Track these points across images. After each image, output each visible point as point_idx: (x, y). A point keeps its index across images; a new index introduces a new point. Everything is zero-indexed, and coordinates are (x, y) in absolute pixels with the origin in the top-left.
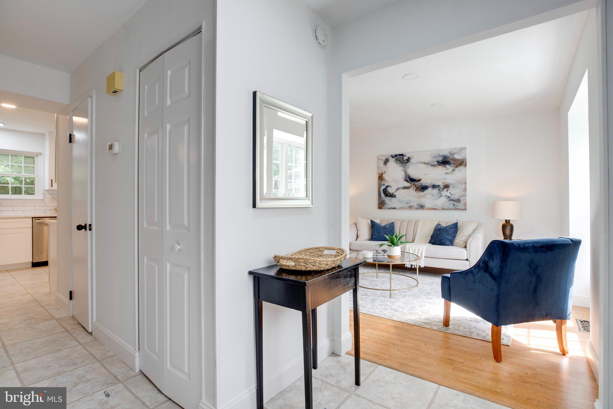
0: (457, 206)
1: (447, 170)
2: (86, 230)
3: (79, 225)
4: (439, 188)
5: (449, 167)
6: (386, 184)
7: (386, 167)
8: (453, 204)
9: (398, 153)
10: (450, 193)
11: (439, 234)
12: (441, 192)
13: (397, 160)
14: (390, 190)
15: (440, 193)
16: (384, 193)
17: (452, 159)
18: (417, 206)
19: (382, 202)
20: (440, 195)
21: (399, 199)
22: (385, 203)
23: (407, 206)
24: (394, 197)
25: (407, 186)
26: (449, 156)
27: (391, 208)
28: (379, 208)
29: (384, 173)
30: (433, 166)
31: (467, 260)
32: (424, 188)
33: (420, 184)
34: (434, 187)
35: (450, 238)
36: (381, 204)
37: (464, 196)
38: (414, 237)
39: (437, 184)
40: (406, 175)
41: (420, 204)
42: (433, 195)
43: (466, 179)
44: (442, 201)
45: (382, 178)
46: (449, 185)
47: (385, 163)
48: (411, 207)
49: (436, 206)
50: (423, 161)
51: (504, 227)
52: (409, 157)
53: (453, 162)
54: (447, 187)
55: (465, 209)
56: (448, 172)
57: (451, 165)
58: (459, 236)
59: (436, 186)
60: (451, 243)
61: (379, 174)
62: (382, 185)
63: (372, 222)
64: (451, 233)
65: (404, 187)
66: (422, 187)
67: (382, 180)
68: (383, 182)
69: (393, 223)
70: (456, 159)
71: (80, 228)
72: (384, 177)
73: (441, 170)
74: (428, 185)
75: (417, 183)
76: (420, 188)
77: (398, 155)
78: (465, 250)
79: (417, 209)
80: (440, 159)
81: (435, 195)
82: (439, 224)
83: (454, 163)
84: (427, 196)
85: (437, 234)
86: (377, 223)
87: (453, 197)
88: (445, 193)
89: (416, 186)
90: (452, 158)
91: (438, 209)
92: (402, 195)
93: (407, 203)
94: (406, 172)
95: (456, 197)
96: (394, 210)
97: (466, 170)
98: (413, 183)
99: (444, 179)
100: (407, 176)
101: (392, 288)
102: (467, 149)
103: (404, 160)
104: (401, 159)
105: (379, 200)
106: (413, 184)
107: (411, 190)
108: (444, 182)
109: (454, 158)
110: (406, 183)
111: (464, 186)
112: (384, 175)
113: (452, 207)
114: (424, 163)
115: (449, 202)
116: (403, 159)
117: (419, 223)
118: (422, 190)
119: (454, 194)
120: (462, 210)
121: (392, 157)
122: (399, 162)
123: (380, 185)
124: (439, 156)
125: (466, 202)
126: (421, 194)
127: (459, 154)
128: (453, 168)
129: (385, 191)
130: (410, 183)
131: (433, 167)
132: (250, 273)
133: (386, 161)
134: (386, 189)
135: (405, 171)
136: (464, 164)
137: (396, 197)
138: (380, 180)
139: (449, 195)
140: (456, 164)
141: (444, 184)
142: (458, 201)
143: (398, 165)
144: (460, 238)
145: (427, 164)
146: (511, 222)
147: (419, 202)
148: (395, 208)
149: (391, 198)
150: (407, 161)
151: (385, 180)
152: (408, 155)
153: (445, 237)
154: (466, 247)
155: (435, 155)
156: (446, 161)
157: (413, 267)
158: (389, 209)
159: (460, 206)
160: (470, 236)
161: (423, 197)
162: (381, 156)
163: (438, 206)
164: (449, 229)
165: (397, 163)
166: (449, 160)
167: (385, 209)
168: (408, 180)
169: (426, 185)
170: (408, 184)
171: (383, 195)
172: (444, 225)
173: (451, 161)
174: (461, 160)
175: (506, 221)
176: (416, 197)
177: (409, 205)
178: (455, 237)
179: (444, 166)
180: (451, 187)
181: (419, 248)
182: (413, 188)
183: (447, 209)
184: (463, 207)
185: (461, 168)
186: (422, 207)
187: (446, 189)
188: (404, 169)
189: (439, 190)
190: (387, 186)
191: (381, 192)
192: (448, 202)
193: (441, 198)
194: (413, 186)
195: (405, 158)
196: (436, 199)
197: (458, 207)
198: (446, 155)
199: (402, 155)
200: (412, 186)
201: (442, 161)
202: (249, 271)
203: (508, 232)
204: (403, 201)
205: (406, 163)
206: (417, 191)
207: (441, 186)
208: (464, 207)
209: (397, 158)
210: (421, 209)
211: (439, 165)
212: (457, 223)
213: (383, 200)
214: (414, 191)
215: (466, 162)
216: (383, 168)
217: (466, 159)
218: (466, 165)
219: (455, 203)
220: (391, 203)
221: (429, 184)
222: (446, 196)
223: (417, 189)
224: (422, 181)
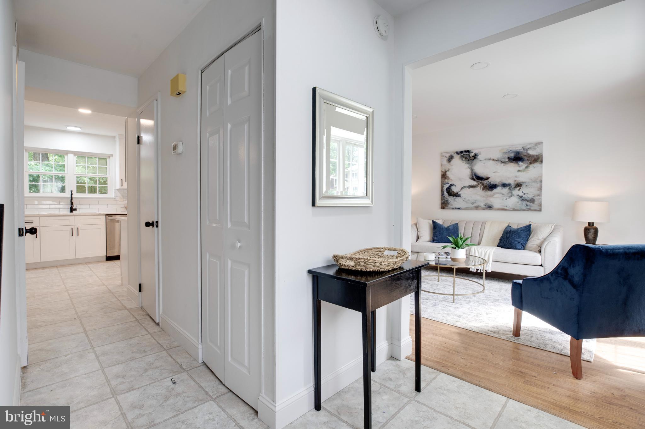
0: (531, 206)
1: (519, 167)
2: (153, 227)
3: (147, 222)
4: (510, 187)
5: (522, 163)
6: (450, 183)
7: (451, 165)
8: (526, 204)
9: (463, 149)
10: (522, 192)
11: (509, 237)
12: (513, 192)
13: (462, 157)
14: (455, 189)
15: (511, 193)
16: (447, 192)
17: (525, 156)
18: (484, 207)
19: (445, 202)
20: (510, 194)
21: (464, 199)
22: (448, 203)
23: (473, 206)
24: (459, 196)
25: (473, 185)
26: (522, 152)
27: (456, 208)
28: (441, 208)
29: (448, 171)
30: (503, 162)
31: (541, 265)
32: (492, 187)
33: (488, 183)
34: (504, 185)
35: (521, 241)
36: (443, 204)
37: (539, 195)
38: (480, 239)
39: (507, 183)
40: (472, 173)
41: (488, 205)
42: (503, 194)
43: (541, 177)
44: (513, 201)
45: (445, 176)
46: (521, 184)
47: (449, 160)
48: (477, 207)
49: (507, 206)
50: (492, 158)
51: (586, 231)
52: (477, 153)
53: (526, 158)
54: (519, 185)
55: (540, 210)
56: (520, 169)
57: (524, 162)
58: (533, 239)
59: (507, 184)
60: (523, 247)
61: (442, 171)
62: (445, 184)
63: (434, 222)
64: (523, 236)
65: (470, 186)
66: (491, 186)
67: (446, 179)
68: (446, 181)
69: (457, 224)
70: (531, 155)
71: (148, 224)
72: (448, 175)
73: (512, 168)
74: (497, 183)
75: (485, 182)
76: (488, 187)
77: (464, 152)
78: (540, 255)
79: (484, 209)
80: (512, 155)
81: (505, 195)
82: (509, 226)
83: (527, 160)
84: (496, 196)
85: (506, 236)
86: (439, 224)
87: (526, 197)
88: (516, 192)
89: (483, 185)
90: (525, 154)
91: (509, 210)
92: (467, 194)
93: (473, 203)
94: (472, 170)
95: (530, 196)
96: (458, 210)
97: (542, 167)
98: (481, 181)
99: (516, 177)
100: (474, 174)
101: (455, 293)
102: (544, 144)
103: (471, 157)
104: (467, 156)
105: (442, 200)
106: (481, 183)
107: (478, 188)
108: (515, 181)
109: (529, 154)
110: (472, 181)
111: (538, 185)
112: (448, 173)
113: (524, 208)
114: (493, 160)
115: (522, 202)
116: (470, 155)
117: (486, 226)
118: (490, 189)
119: (528, 194)
120: (536, 210)
121: (457, 153)
122: (465, 159)
123: (443, 184)
124: (511, 152)
125: (541, 202)
126: (490, 193)
127: (534, 149)
128: (526, 165)
129: (449, 190)
130: (477, 182)
131: (503, 164)
132: (309, 272)
133: (450, 158)
134: (450, 188)
135: (472, 168)
136: (540, 160)
137: (461, 197)
138: (443, 179)
139: (521, 194)
140: (530, 160)
141: (516, 183)
142: (532, 201)
143: (464, 162)
144: (533, 242)
145: (496, 161)
146: (595, 225)
147: (486, 202)
148: (459, 208)
149: (455, 197)
150: (473, 158)
151: (449, 179)
152: (475, 152)
153: (516, 240)
154: (540, 252)
155: (506, 151)
156: (519, 157)
157: (479, 271)
158: (453, 209)
159: (534, 206)
160: (545, 239)
161: (492, 196)
162: (445, 153)
163: (508, 207)
164: (521, 231)
165: (463, 160)
166: (522, 156)
167: (448, 209)
168: (475, 178)
169: (495, 183)
170: (474, 183)
171: (446, 194)
172: (515, 227)
173: (524, 157)
174: (537, 155)
175: (589, 223)
176: (484, 197)
177: (475, 205)
178: (527, 240)
179: (516, 163)
180: (524, 186)
181: (485, 252)
182: (480, 187)
183: (518, 210)
184: (537, 208)
185: (536, 165)
186: (490, 207)
187: (518, 188)
188: (470, 166)
189: (510, 189)
190: (451, 185)
191: (444, 191)
192: (520, 202)
193: (512, 198)
194: (480, 185)
195: (472, 155)
196: (506, 199)
197: (532, 208)
198: (519, 151)
199: (468, 151)
201: (514, 157)
202: (308, 270)
203: (591, 236)
204: (469, 200)
205: (473, 160)
206: (485, 190)
207: (512, 184)
208: (540, 207)
209: (462, 155)
210: (489, 210)
211: (511, 162)
212: (530, 225)
213: (446, 200)
214: (481, 190)
215: (542, 158)
216: (447, 166)
217: (542, 155)
218: (542, 162)
219: (528, 203)
220: (455, 202)
221: (499, 183)
222: (518, 195)
223: (484, 188)
224: (490, 179)
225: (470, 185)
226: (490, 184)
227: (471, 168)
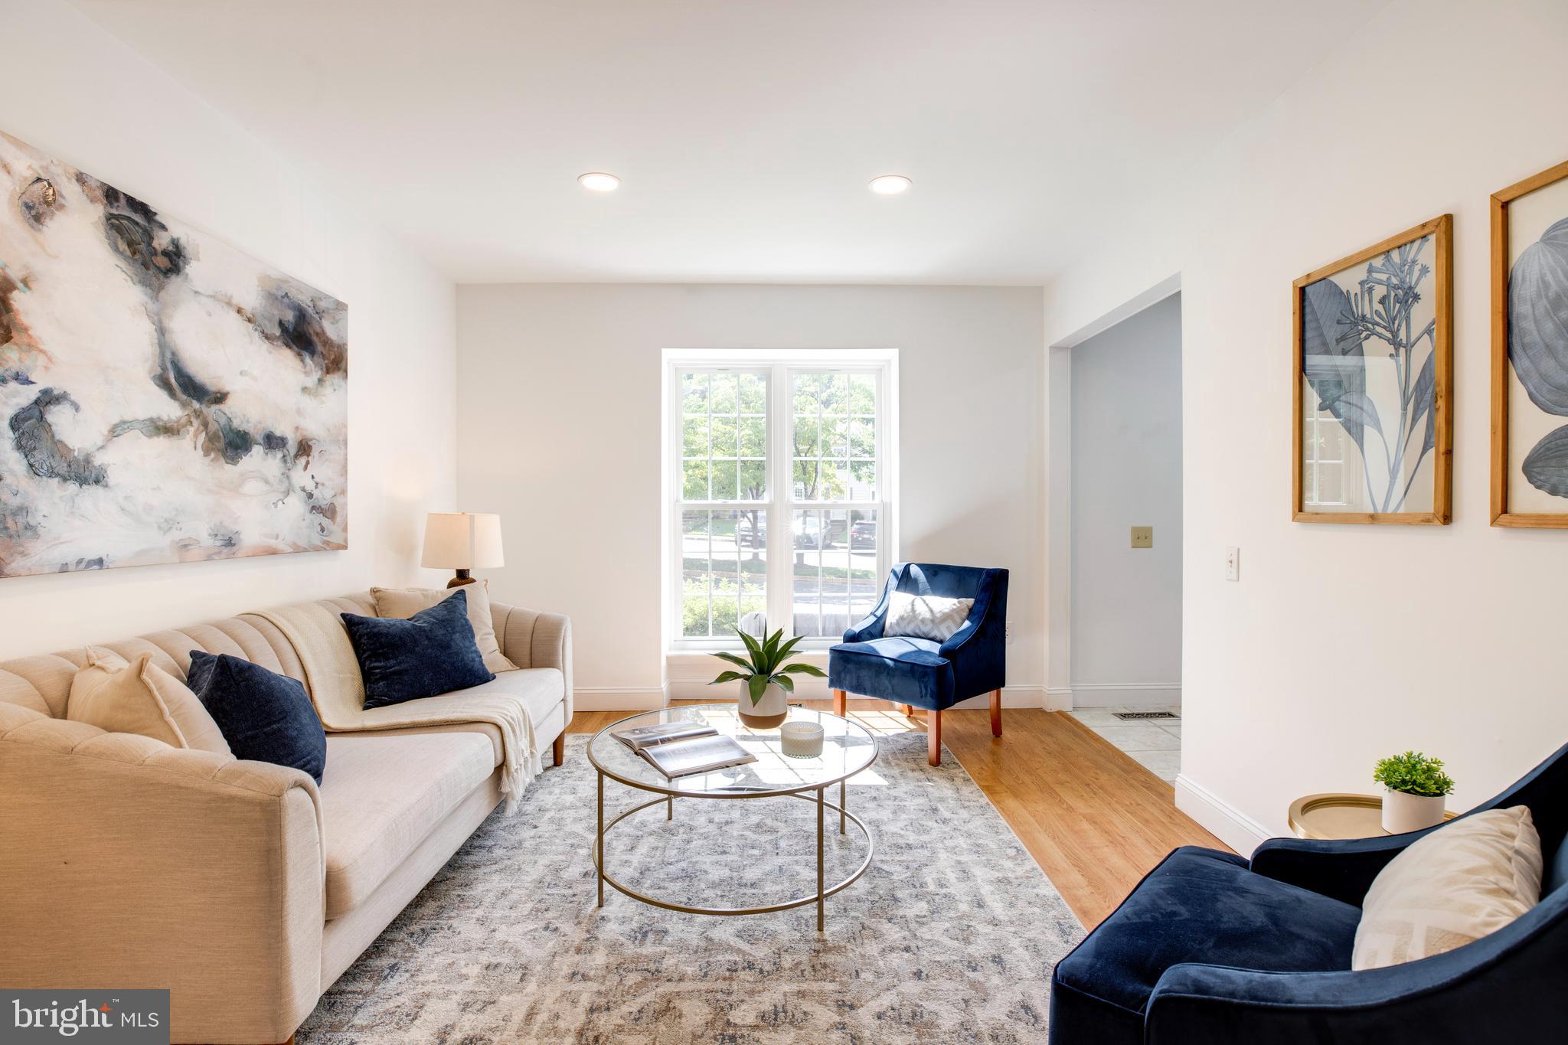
0: (329, 533)
1: (306, 373)
4: (281, 450)
5: (311, 363)
6: (39, 380)
7: (42, 245)
8: (320, 524)
10: (313, 477)
12: (291, 472)
13: (111, 226)
14: (67, 431)
15: (288, 477)
16: (20, 446)
17: (316, 334)
18: (210, 542)
19: (12, 522)
20: (283, 484)
21: (125, 498)
22: (28, 527)
23: (165, 541)
24: (97, 482)
25: (165, 418)
26: (311, 316)
27: (80, 562)
29: (25, 284)
30: (267, 337)
32: (235, 443)
33: (221, 421)
34: (270, 441)
37: (344, 492)
39: (275, 431)
40: (163, 347)
41: (224, 531)
42: (269, 482)
44: (293, 514)
45: (6, 321)
46: (310, 443)
47: (32, 209)
48: (184, 546)
49: (277, 537)
50: (236, 301)
52: (181, 242)
53: (319, 347)
54: (302, 448)
55: (345, 546)
56: (307, 385)
57: (316, 358)
59: (275, 438)
65: (152, 420)
66: (229, 435)
67: (9, 340)
70: (327, 337)
73: (288, 368)
74: (252, 429)
75: (211, 411)
76: (223, 443)
77: (123, 201)
79: (209, 558)
80: (286, 315)
81: (273, 485)
83: (322, 353)
84: (246, 488)
87: (321, 496)
88: (298, 475)
89: (205, 425)
90: (317, 328)
91: (285, 552)
92: (136, 470)
93: (168, 525)
94: (162, 331)
95: (326, 495)
96: (95, 576)
97: (345, 391)
98: (196, 405)
100: (168, 355)
103: (154, 253)
104: (137, 236)
106: (198, 414)
107: (190, 443)
108: (295, 428)
109: (323, 332)
110: (163, 395)
111: (341, 452)
113: (317, 540)
114: (239, 311)
115: (312, 517)
116: (151, 238)
118: (226, 453)
119: (321, 485)
120: (338, 548)
121: (86, 188)
122: (127, 251)
124: (286, 300)
125: (345, 516)
128: (319, 373)
129: (32, 434)
130: (184, 405)
131: (267, 344)
133: (42, 200)
134: (39, 418)
135: (160, 321)
136: (343, 366)
137: (106, 486)
139: (310, 486)
140: (326, 357)
141: (299, 436)
142: (332, 512)
143: (125, 265)
145: (249, 320)
147: (218, 519)
148: (100, 562)
149: (72, 488)
150: (167, 262)
151: (32, 346)
152: (171, 231)
155: (274, 292)
156: (304, 334)
158: (58, 571)
159: (335, 531)
161: (237, 489)
162: (11, 142)
163: (280, 538)
165: (116, 249)
166: (312, 333)
168: (173, 381)
169: (243, 427)
170: (170, 409)
171: (13, 462)
173: (315, 338)
174: (337, 346)
176: (209, 491)
177: (176, 535)
179: (298, 354)
180: (315, 451)
182: (196, 436)
184: (341, 538)
185: (337, 380)
187: (303, 461)
188: (151, 306)
189: (283, 459)
190: (47, 397)
192: (309, 516)
194: (196, 423)
196: (275, 504)
197: (330, 539)
198: (302, 308)
199: (146, 211)
200: (191, 423)
201: (295, 329)
204: (146, 508)
205: (164, 272)
206: (213, 455)
207: (290, 442)
209: (113, 217)
210: (229, 556)
211: (284, 344)
214: (200, 452)
216: (15, 243)
218: (344, 373)
219: (324, 522)
220: (77, 522)
221: (255, 426)
222: (303, 490)
223: (211, 445)
224: (229, 402)
225: (155, 415)
226: (231, 430)
227: (156, 318)
